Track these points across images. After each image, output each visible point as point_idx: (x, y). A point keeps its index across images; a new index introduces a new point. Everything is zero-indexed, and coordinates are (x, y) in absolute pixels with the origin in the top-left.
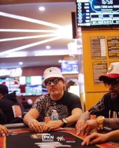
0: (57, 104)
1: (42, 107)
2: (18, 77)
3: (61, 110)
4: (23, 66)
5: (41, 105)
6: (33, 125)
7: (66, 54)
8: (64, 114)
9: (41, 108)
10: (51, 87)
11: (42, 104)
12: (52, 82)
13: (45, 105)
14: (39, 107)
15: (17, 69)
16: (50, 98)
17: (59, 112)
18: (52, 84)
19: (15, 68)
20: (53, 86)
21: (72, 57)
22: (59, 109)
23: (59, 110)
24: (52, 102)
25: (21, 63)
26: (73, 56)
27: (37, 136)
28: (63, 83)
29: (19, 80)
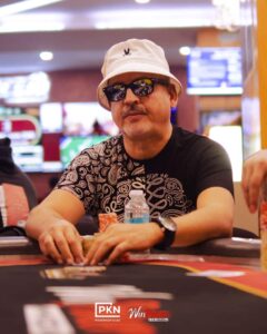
0: (148, 171)
1: (95, 184)
2: (37, 107)
3: (160, 192)
4: (52, 67)
5: (90, 178)
6: (49, 239)
7: (206, 23)
8: (168, 207)
9: (91, 188)
10: (125, 109)
11: (95, 175)
12: (129, 91)
13: (106, 177)
14: (82, 184)
15: (33, 77)
16: (123, 151)
17: (154, 201)
18: (131, 96)
19: (26, 74)
20: (132, 106)
21: (224, 31)
22: (152, 189)
23: (152, 194)
24: (130, 166)
25: (46, 56)
26: (230, 29)
27: (64, 273)
28: (172, 98)
29: (38, 118)
